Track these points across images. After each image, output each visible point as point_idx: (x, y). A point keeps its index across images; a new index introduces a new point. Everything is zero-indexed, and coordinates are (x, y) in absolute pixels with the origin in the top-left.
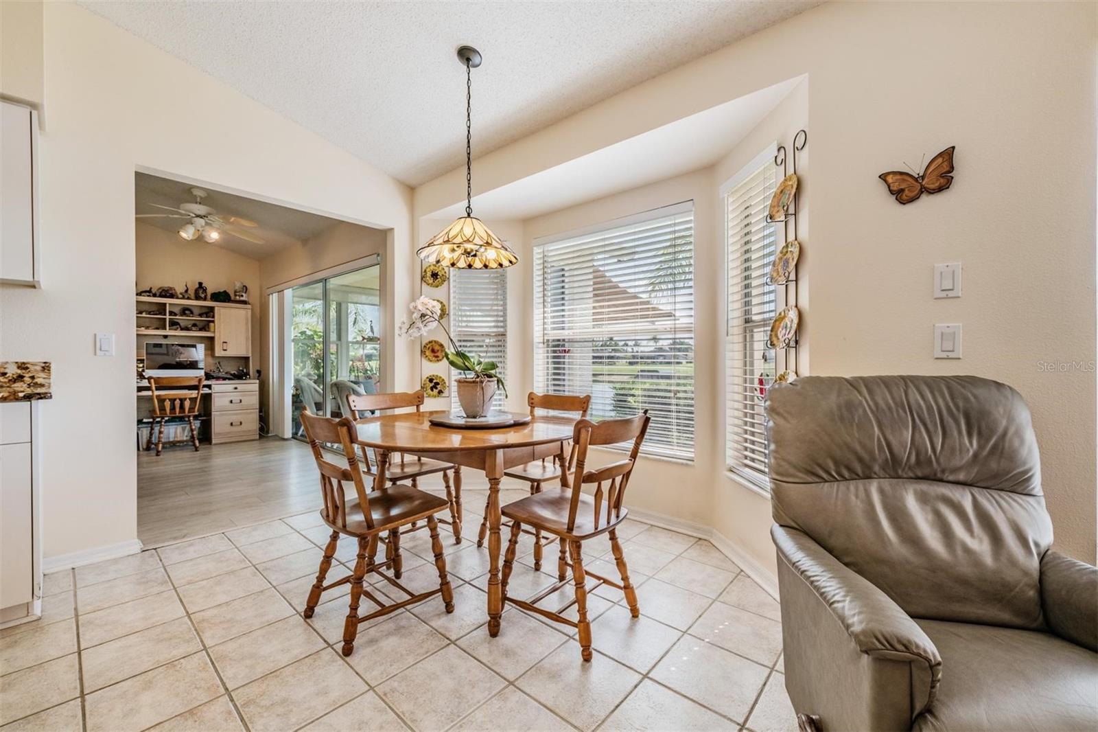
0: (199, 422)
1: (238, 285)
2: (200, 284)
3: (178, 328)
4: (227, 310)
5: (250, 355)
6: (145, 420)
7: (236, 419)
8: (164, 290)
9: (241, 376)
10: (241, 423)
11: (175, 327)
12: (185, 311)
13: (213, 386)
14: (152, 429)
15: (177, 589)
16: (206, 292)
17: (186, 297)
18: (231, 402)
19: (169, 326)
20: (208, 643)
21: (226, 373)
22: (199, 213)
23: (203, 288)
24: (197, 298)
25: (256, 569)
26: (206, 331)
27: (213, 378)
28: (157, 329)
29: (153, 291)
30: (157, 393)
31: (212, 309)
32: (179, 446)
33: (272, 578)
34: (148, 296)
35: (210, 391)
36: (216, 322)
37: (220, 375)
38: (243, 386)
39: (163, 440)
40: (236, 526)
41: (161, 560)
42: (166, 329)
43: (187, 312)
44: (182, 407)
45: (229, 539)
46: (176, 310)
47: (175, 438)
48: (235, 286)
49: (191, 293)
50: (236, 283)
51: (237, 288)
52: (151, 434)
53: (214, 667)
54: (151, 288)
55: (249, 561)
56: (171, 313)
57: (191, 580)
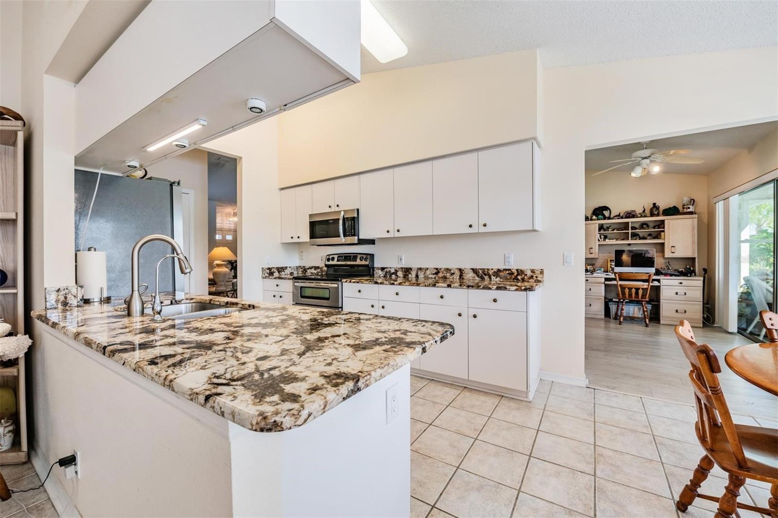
0: (650, 305)
1: (686, 200)
2: (654, 204)
3: (637, 238)
4: (675, 221)
5: (696, 256)
6: (614, 300)
7: (681, 308)
8: (628, 213)
9: (688, 272)
10: (685, 312)
11: (635, 238)
12: (643, 225)
13: (661, 280)
14: (618, 306)
15: (596, 423)
16: (659, 210)
17: (643, 215)
18: (677, 293)
19: (631, 237)
20: (598, 473)
21: (675, 270)
22: (644, 156)
23: (656, 207)
24: (652, 215)
25: (654, 438)
26: (658, 239)
27: (662, 274)
28: (623, 239)
29: (621, 215)
30: (620, 283)
31: (663, 222)
32: (636, 320)
33: (664, 454)
34: (618, 219)
35: (659, 284)
36: (666, 231)
37: (669, 272)
38: (687, 281)
39: (625, 315)
40: (653, 396)
41: (594, 398)
42: (629, 240)
43: (644, 226)
44: (637, 293)
45: (643, 405)
46: (637, 226)
47: (633, 314)
48: (683, 201)
49: (648, 212)
50: (684, 198)
51: (685, 202)
52: (618, 309)
53: (595, 493)
54: (620, 213)
55: (651, 430)
56: (633, 228)
57: (606, 422)
